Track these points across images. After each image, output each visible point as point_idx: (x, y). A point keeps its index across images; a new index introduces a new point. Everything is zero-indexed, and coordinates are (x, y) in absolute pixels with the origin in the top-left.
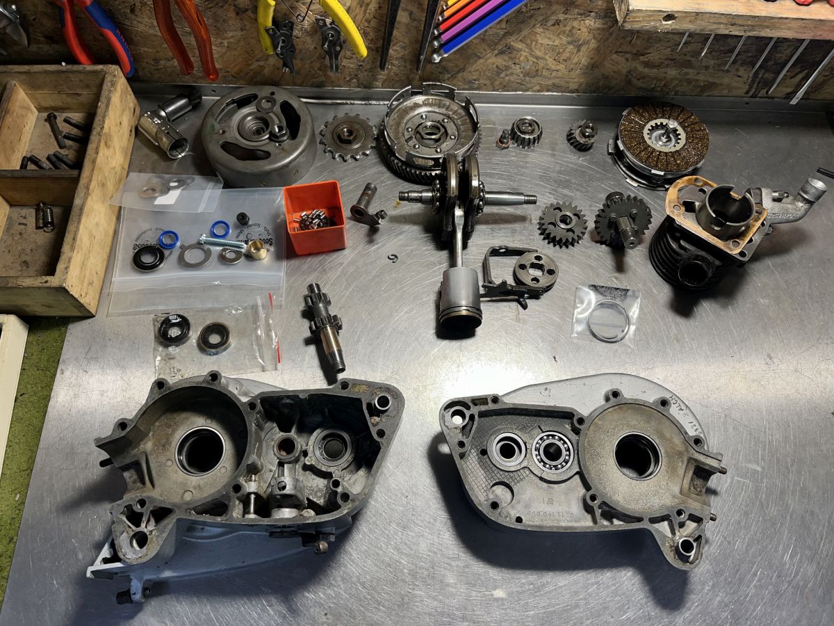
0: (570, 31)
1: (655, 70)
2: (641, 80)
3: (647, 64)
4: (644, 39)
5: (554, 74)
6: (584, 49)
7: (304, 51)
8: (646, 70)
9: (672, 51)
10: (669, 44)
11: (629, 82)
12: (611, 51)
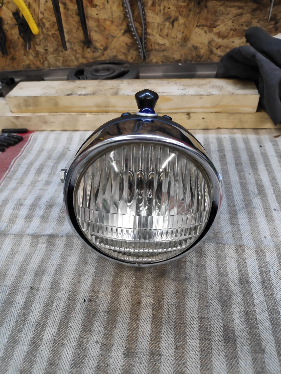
0: (164, 9)
1: (225, 40)
2: (219, 49)
3: (219, 35)
4: (212, 13)
5: (163, 47)
6: (176, 24)
7: (13, 41)
8: (220, 41)
9: (233, 22)
10: (229, 16)
11: (211, 52)
12: (194, 25)
